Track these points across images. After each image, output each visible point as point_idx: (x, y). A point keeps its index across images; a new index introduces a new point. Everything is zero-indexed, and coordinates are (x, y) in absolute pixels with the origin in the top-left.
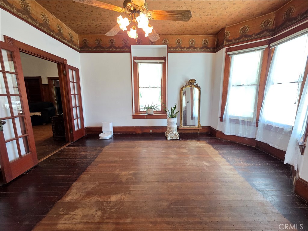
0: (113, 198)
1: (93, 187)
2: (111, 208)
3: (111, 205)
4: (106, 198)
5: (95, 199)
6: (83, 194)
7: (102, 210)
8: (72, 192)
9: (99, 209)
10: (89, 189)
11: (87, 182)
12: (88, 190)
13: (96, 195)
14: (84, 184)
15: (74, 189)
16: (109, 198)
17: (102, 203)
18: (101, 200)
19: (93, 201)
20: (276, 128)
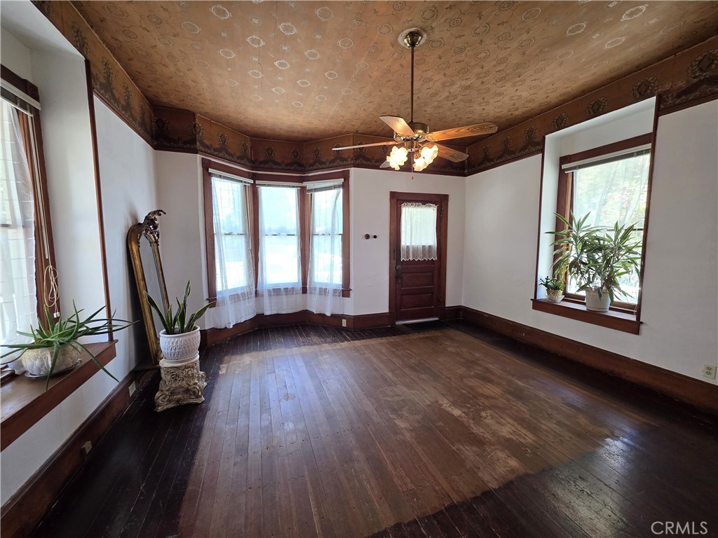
0: (457, 412)
1: (467, 447)
2: (469, 408)
3: (466, 411)
4: (465, 420)
5: (477, 430)
6: (489, 450)
7: (479, 414)
8: (504, 470)
9: (481, 417)
10: (474, 449)
11: (468, 467)
12: (478, 449)
13: (473, 433)
14: (475, 467)
15: (498, 473)
16: (460, 416)
17: (473, 419)
18: (471, 421)
19: (482, 430)
20: (286, 289)
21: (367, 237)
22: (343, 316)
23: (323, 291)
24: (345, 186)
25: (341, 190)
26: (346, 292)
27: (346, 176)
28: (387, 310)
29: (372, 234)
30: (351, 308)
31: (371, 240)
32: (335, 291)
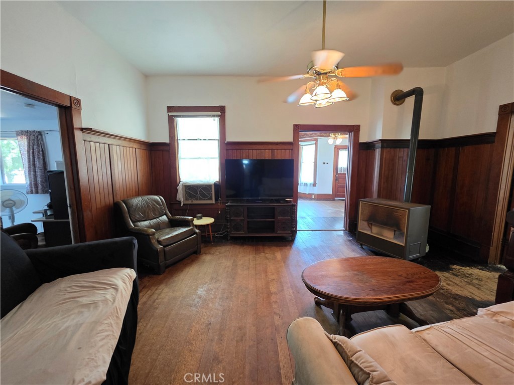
21: (324, 163)
22: (313, 194)
23: (306, 184)
24: (316, 144)
25: (314, 145)
26: (315, 185)
27: (316, 141)
28: (331, 193)
29: (326, 163)
30: (317, 191)
31: (326, 164)
32: (310, 184)
